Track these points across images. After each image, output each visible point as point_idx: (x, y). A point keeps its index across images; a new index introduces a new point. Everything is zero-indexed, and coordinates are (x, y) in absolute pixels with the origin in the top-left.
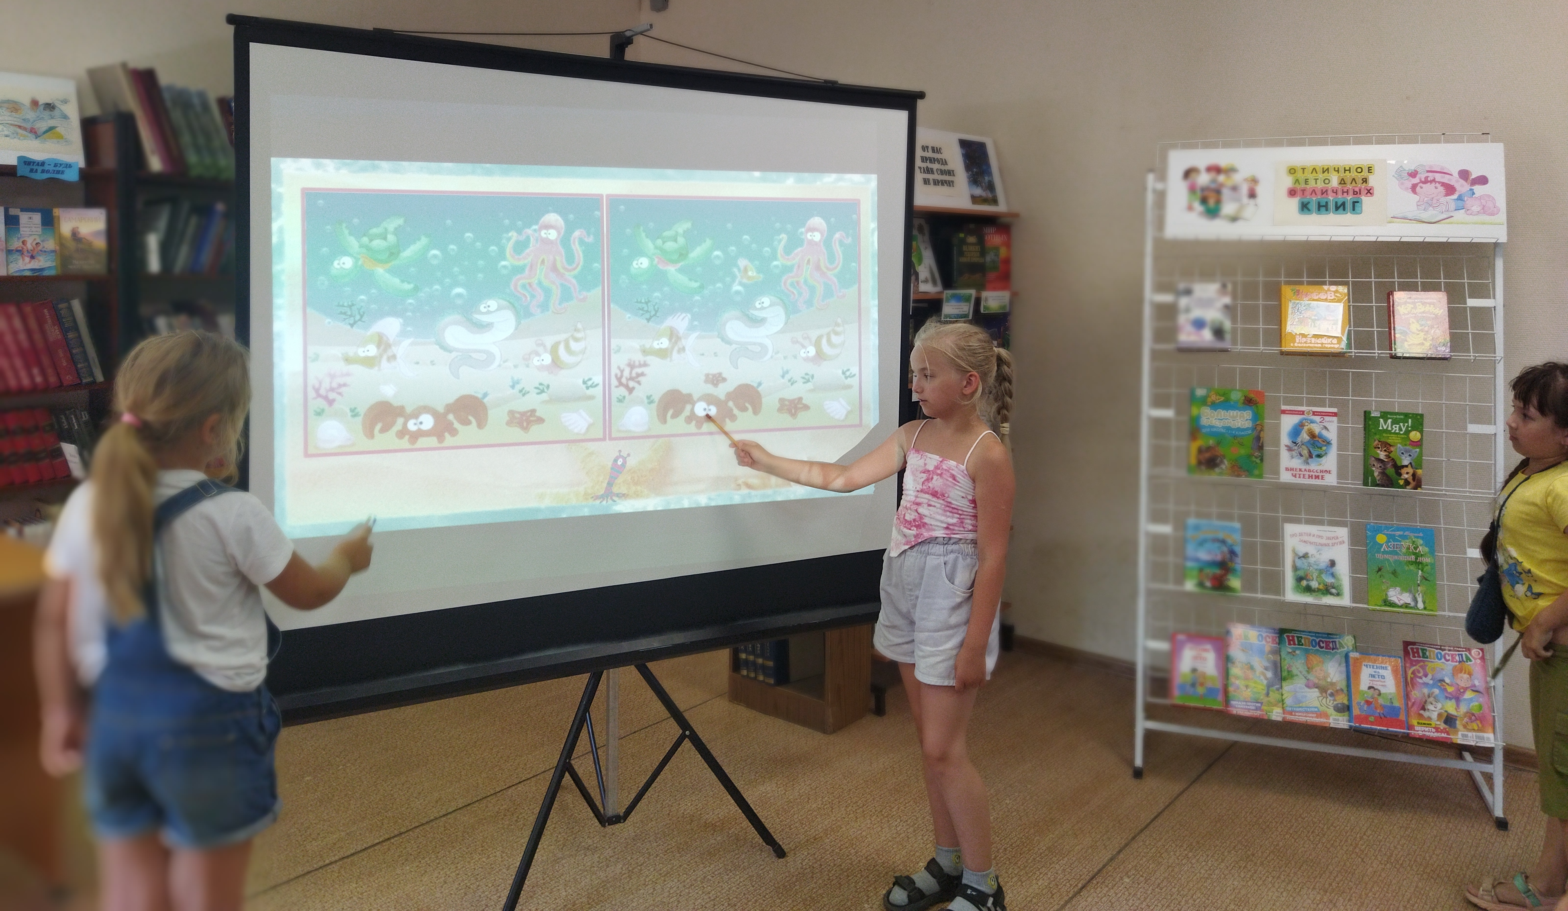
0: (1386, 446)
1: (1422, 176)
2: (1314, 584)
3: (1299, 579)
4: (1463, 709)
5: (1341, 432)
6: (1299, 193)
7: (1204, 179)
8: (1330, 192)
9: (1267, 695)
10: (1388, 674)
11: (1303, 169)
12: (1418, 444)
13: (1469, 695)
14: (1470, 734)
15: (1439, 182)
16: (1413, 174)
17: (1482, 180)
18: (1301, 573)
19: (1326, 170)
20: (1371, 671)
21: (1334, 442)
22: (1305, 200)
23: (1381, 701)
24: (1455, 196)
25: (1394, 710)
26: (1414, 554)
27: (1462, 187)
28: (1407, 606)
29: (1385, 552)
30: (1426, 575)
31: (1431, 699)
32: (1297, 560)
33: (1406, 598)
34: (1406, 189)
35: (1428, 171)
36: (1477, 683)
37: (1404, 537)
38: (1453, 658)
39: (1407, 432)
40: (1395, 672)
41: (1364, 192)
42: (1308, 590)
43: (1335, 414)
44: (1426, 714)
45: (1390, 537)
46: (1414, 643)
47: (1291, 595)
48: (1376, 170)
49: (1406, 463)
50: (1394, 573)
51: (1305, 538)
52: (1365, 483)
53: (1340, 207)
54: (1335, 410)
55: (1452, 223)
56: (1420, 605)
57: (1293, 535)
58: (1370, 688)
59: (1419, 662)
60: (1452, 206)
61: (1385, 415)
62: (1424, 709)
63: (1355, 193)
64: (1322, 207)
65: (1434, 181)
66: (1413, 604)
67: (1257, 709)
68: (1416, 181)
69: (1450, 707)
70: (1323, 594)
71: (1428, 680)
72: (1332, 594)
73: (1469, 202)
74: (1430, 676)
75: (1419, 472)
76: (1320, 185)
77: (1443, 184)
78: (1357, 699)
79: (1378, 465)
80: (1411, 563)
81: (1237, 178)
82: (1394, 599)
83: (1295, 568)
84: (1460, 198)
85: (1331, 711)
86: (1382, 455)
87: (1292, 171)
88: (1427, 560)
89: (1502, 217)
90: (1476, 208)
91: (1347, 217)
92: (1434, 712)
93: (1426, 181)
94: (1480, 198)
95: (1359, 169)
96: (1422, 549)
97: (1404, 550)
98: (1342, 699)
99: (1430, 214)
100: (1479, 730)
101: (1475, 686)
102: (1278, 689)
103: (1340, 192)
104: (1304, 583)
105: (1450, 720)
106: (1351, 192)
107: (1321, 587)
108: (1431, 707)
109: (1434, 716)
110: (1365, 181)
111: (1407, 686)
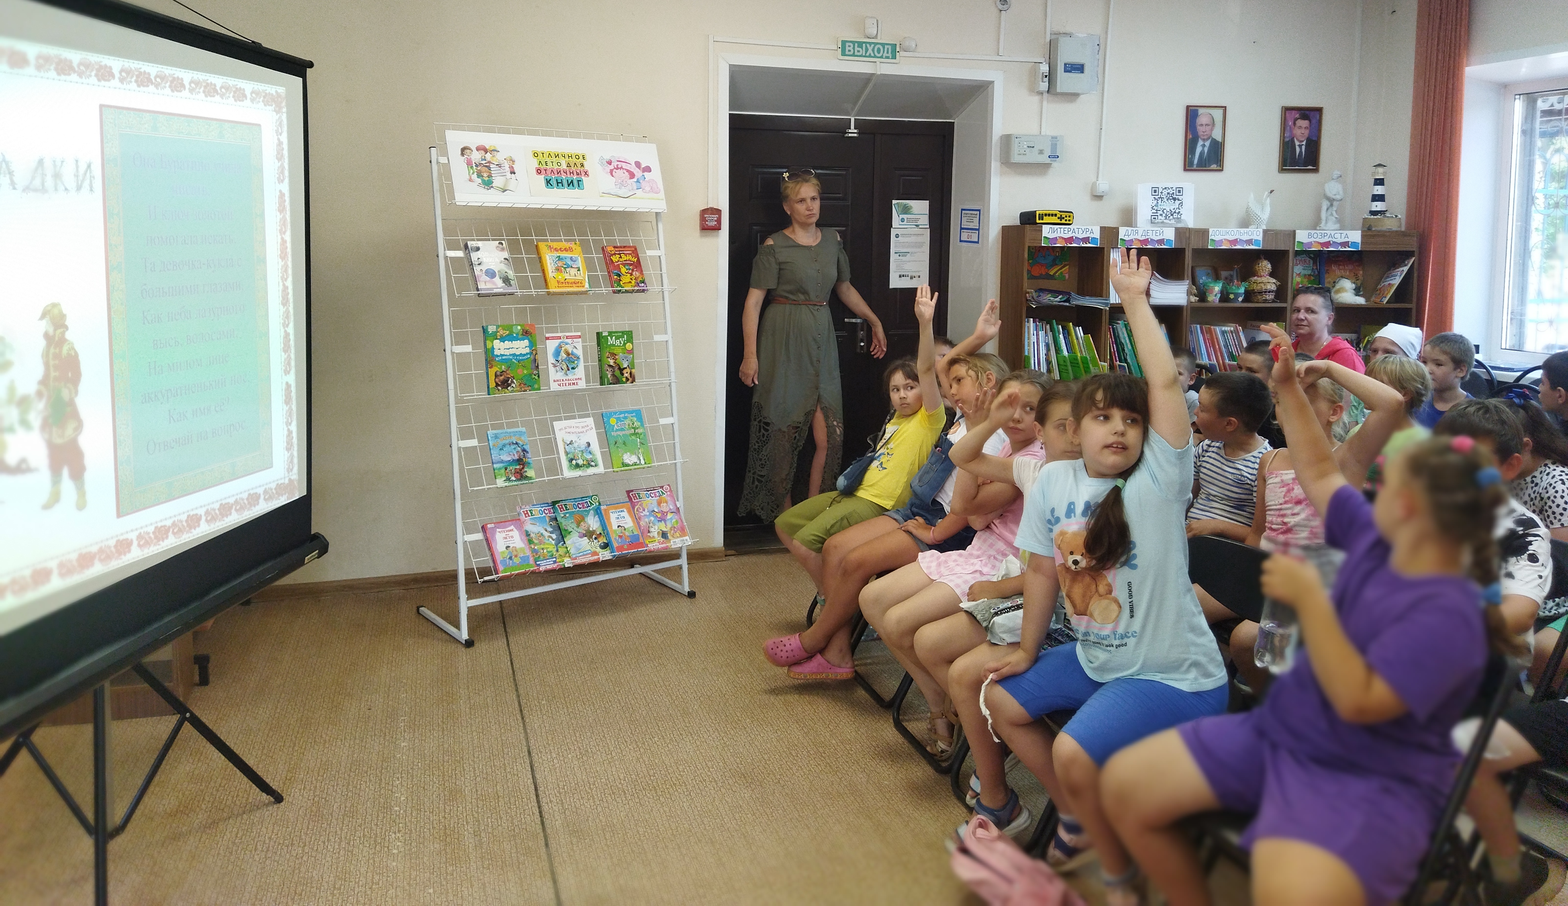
0: (613, 355)
1: (615, 164)
2: (580, 462)
3: (571, 460)
4: (669, 526)
5: (584, 348)
6: (543, 172)
7: (476, 156)
8: (562, 172)
9: (557, 551)
10: (625, 514)
11: (543, 154)
12: (631, 352)
13: (670, 515)
14: (677, 540)
15: (625, 169)
16: (610, 163)
17: (648, 169)
18: (570, 456)
19: (557, 156)
20: (616, 515)
21: (581, 357)
22: (548, 178)
23: (627, 533)
24: (635, 180)
25: (636, 537)
26: (633, 428)
27: (638, 173)
28: (635, 464)
29: (617, 430)
30: (642, 441)
31: (651, 524)
32: (566, 447)
33: (634, 459)
34: (607, 173)
35: (618, 161)
36: (671, 508)
37: (626, 418)
38: (655, 495)
39: (625, 344)
40: (629, 512)
41: (583, 173)
42: (578, 466)
43: (580, 337)
44: (651, 535)
45: (618, 419)
46: (632, 491)
47: (568, 473)
48: (587, 157)
49: (625, 366)
50: (624, 443)
51: (568, 430)
52: (602, 384)
53: (570, 184)
54: (579, 334)
55: (635, 198)
56: (643, 462)
57: (560, 430)
58: (619, 526)
59: (638, 502)
60: (635, 186)
61: (611, 334)
62: (649, 532)
63: (578, 174)
64: (559, 183)
65: (621, 168)
66: (638, 462)
67: (555, 562)
68: (612, 167)
69: (662, 526)
70: (587, 467)
71: (646, 513)
72: (592, 466)
73: (643, 184)
74: (646, 510)
75: (633, 371)
76: (556, 167)
77: (628, 171)
78: (614, 537)
79: (610, 369)
80: (633, 434)
81: (500, 157)
82: (627, 461)
83: (567, 453)
84: (638, 181)
85: (599, 550)
86: (612, 362)
87: (536, 155)
88: (640, 431)
89: (662, 195)
90: (648, 189)
91: (574, 192)
92: (655, 531)
93: (617, 168)
94: (649, 181)
95: (577, 157)
96: (637, 424)
97: (627, 427)
98: (603, 540)
99: (623, 192)
100: (681, 536)
102: (563, 545)
103: (568, 173)
104: (574, 462)
105: (664, 535)
106: (575, 173)
107: (585, 462)
108: (652, 529)
109: (656, 534)
110: (582, 165)
111: (637, 520)
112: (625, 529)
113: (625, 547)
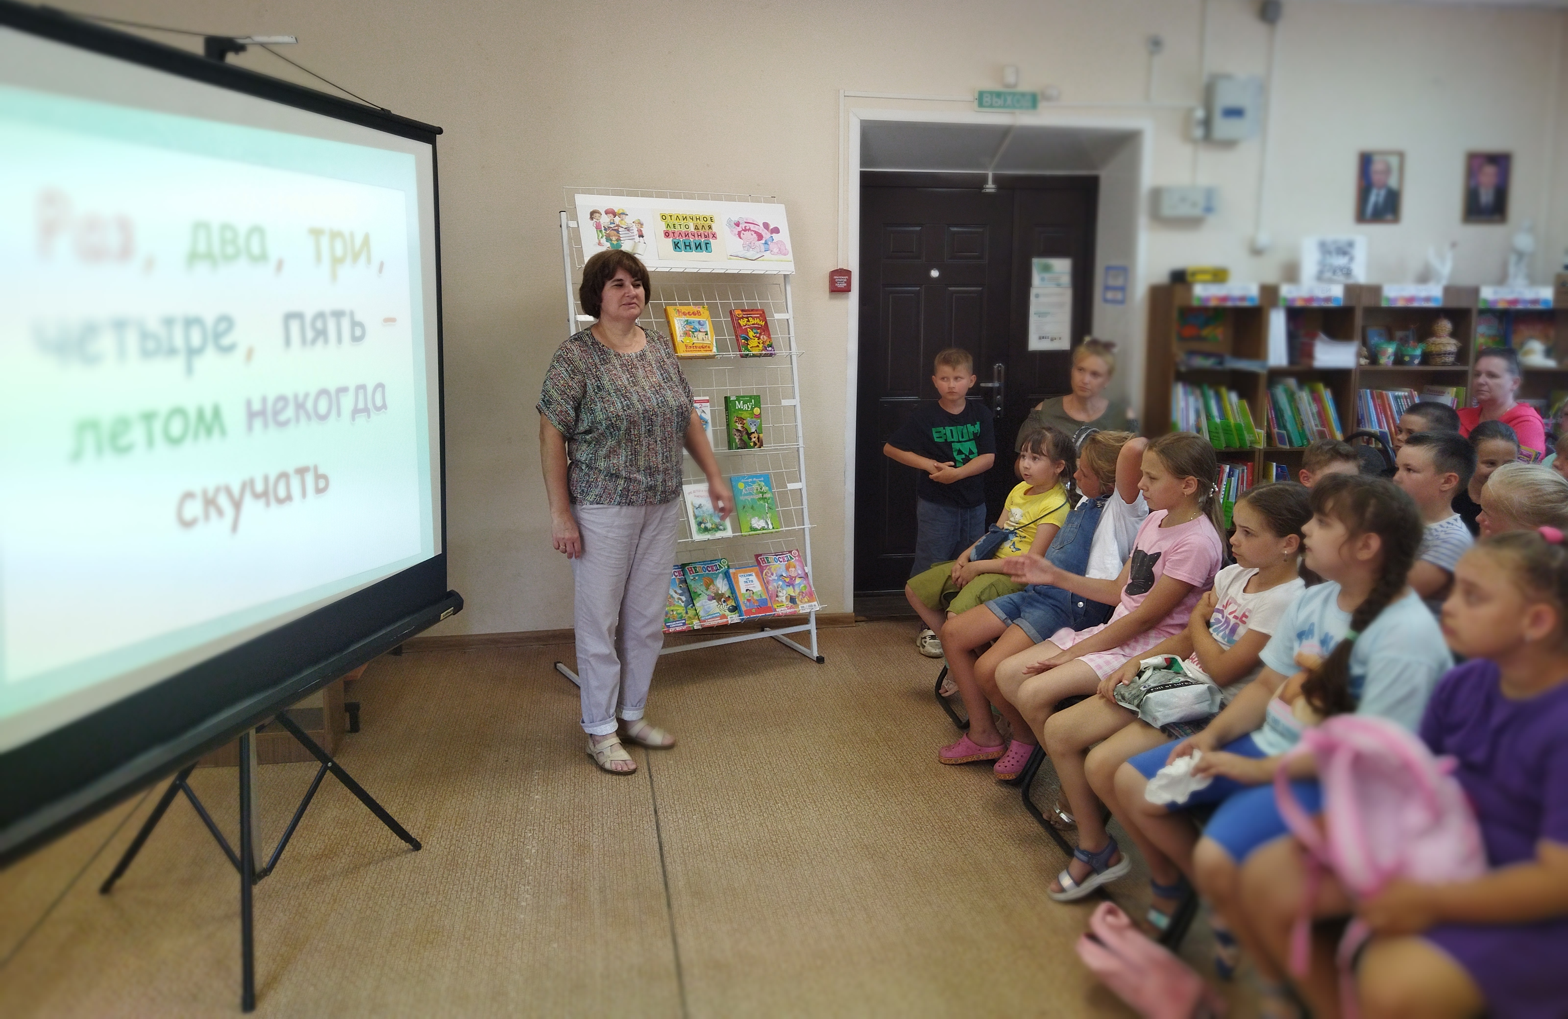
0: (741, 420)
1: (742, 226)
2: (709, 525)
3: (699, 524)
4: (797, 591)
5: (713, 412)
6: (671, 235)
7: (605, 220)
8: (690, 235)
9: (687, 613)
10: (754, 578)
11: (671, 216)
12: (758, 416)
13: (798, 581)
14: (805, 605)
15: (753, 231)
16: (738, 224)
17: (776, 230)
18: (699, 519)
19: (685, 218)
20: (744, 579)
21: (710, 421)
22: (676, 241)
23: (755, 597)
24: (763, 241)
25: (764, 601)
26: (761, 492)
27: (766, 235)
28: (763, 528)
29: (745, 495)
30: (770, 506)
31: (779, 589)
32: (695, 510)
33: (762, 524)
34: (735, 235)
35: (746, 223)
37: (754, 482)
38: (784, 559)
39: (752, 409)
40: (757, 575)
41: (711, 236)
42: (706, 530)
43: (708, 401)
44: (779, 599)
45: (746, 484)
46: (761, 555)
47: (698, 537)
48: (714, 219)
49: (753, 430)
50: (752, 508)
51: (697, 494)
52: (730, 448)
53: (698, 247)
54: (707, 398)
55: (763, 260)
56: (771, 526)
57: (690, 493)
58: (747, 590)
59: (767, 566)
60: (763, 248)
61: (738, 398)
62: (777, 596)
63: (705, 237)
64: (687, 246)
65: (749, 230)
66: (766, 527)
67: (684, 624)
68: (739, 229)
69: (790, 591)
70: (716, 531)
71: (774, 577)
72: (721, 530)
73: (771, 245)
74: (775, 575)
75: (761, 435)
76: (684, 230)
77: (756, 232)
78: (742, 601)
79: (738, 434)
80: (760, 499)
81: (628, 220)
82: (755, 526)
83: (696, 517)
84: (766, 243)
85: (727, 613)
86: (739, 427)
87: (664, 217)
88: (768, 495)
89: (790, 257)
90: (776, 250)
91: (702, 255)
92: (783, 596)
93: (745, 230)
94: (777, 243)
95: (705, 219)
96: (765, 489)
97: (755, 491)
98: (731, 603)
99: (750, 254)
100: (809, 601)
101: (799, 574)
102: (692, 607)
103: (696, 235)
104: (703, 526)
105: (792, 600)
106: (703, 236)
107: (713, 526)
108: (780, 594)
109: (784, 599)
110: (710, 227)
111: (765, 584)
112: (753, 593)
113: (754, 611)
